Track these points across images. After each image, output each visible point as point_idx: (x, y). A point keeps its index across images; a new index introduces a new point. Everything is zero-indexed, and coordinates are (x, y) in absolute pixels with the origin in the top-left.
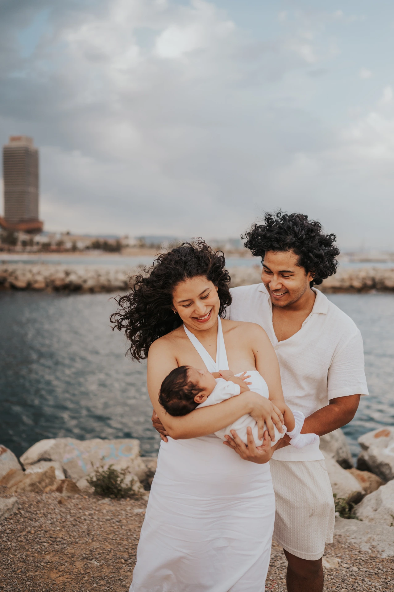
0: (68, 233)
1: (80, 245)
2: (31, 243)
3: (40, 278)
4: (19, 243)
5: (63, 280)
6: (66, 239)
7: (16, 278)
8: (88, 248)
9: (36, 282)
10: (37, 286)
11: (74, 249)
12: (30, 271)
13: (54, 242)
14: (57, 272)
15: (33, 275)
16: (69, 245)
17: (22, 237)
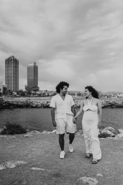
0: (46, 91)
1: (50, 94)
2: (35, 94)
3: (39, 104)
4: (32, 94)
5: (46, 104)
6: (45, 92)
7: (33, 104)
8: (52, 95)
9: (38, 105)
10: (39, 106)
11: (48, 96)
12: (37, 102)
13: (42, 93)
14: (44, 102)
15: (38, 103)
16: (47, 94)
17: (33, 92)
